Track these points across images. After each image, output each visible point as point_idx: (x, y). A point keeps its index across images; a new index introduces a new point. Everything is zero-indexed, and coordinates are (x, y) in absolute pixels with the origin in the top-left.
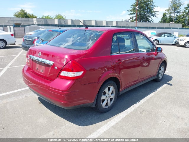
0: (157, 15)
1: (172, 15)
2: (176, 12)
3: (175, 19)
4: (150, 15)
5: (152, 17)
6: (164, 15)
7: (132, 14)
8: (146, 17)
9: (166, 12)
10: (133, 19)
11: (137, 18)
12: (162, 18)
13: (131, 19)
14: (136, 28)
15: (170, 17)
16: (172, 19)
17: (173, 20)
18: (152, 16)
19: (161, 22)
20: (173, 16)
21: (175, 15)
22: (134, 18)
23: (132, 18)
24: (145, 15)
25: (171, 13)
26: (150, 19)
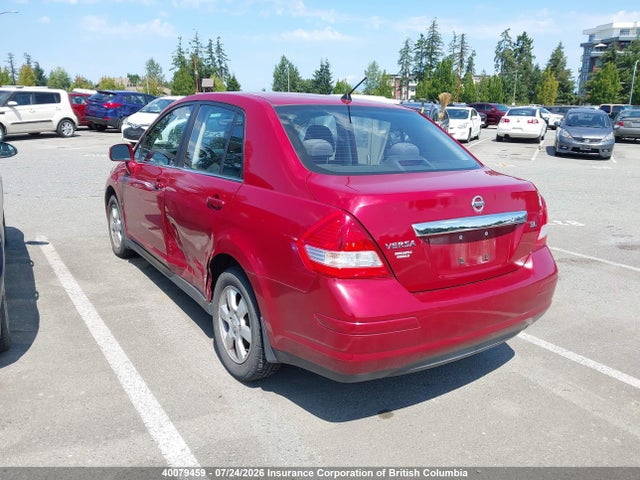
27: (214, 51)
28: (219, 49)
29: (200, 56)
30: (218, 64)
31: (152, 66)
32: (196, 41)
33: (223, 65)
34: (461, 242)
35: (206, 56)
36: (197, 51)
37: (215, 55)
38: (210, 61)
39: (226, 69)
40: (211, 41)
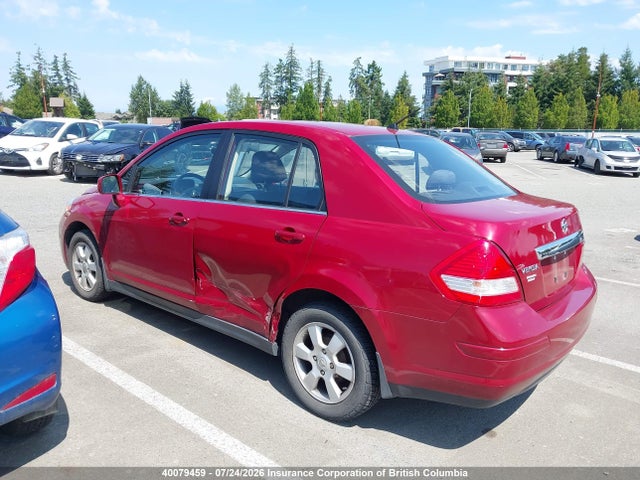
27: (60, 68)
28: (66, 66)
29: (44, 73)
30: (65, 82)
32: (39, 57)
33: (72, 84)
35: (51, 73)
36: (39, 67)
37: (62, 73)
38: (57, 78)
39: (75, 88)
40: (56, 57)
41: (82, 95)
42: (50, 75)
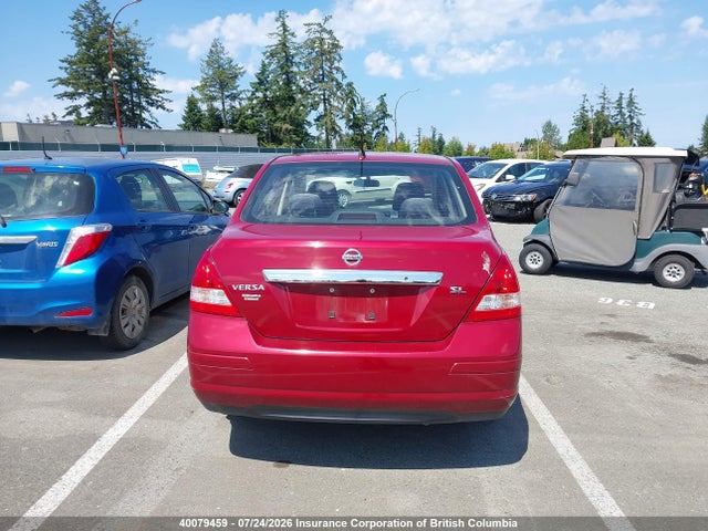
0: (167, 105)
1: (218, 104)
2: (227, 97)
3: (229, 117)
4: (144, 104)
5: (153, 109)
6: (192, 104)
7: (71, 96)
8: (132, 110)
9: (198, 95)
10: (79, 114)
11: (96, 113)
12: (187, 113)
13: (70, 113)
14: (124, 150)
15: (212, 110)
16: (218, 118)
17: (224, 122)
18: (152, 105)
19: (186, 128)
20: (221, 108)
21: (227, 108)
22: (85, 113)
23: (76, 109)
24: (126, 102)
25: (214, 99)
26: (145, 115)
27: (624, 105)
28: (631, 102)
29: (606, 113)
30: (628, 120)
31: (549, 129)
32: (603, 97)
33: (635, 121)
34: (332, 295)
35: (614, 112)
36: (603, 107)
37: (625, 111)
38: (619, 117)
39: (638, 126)
40: (621, 94)
41: (645, 133)
42: (612, 114)
